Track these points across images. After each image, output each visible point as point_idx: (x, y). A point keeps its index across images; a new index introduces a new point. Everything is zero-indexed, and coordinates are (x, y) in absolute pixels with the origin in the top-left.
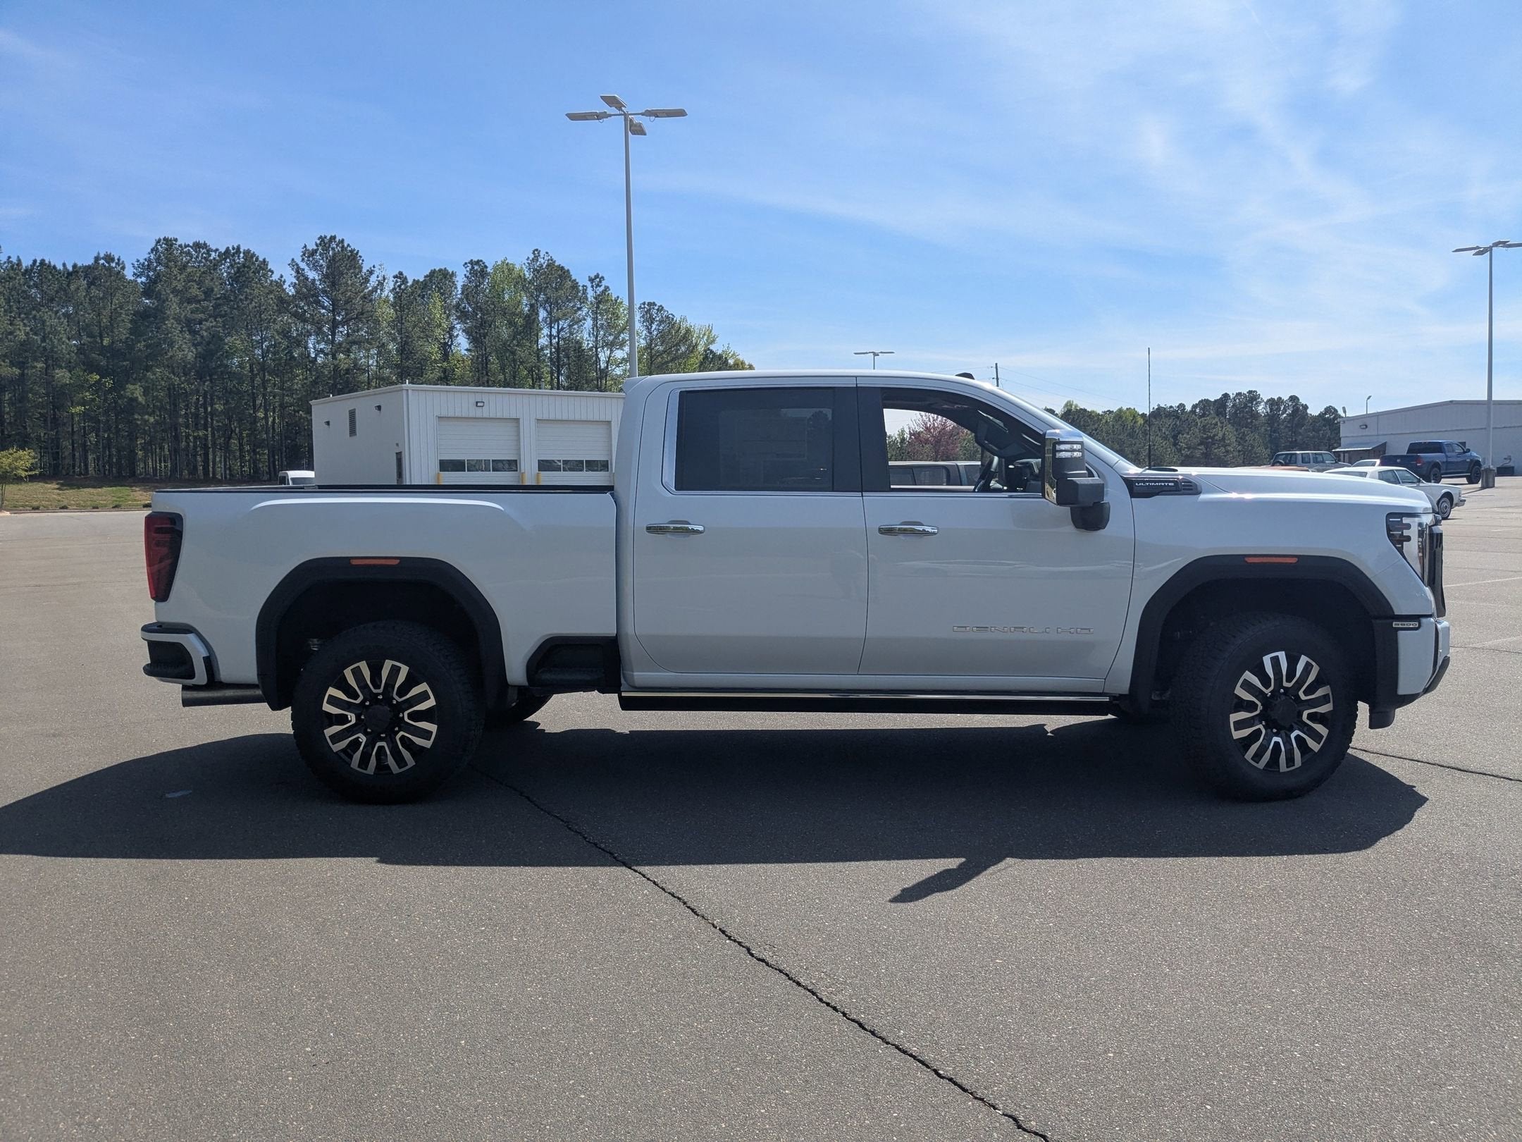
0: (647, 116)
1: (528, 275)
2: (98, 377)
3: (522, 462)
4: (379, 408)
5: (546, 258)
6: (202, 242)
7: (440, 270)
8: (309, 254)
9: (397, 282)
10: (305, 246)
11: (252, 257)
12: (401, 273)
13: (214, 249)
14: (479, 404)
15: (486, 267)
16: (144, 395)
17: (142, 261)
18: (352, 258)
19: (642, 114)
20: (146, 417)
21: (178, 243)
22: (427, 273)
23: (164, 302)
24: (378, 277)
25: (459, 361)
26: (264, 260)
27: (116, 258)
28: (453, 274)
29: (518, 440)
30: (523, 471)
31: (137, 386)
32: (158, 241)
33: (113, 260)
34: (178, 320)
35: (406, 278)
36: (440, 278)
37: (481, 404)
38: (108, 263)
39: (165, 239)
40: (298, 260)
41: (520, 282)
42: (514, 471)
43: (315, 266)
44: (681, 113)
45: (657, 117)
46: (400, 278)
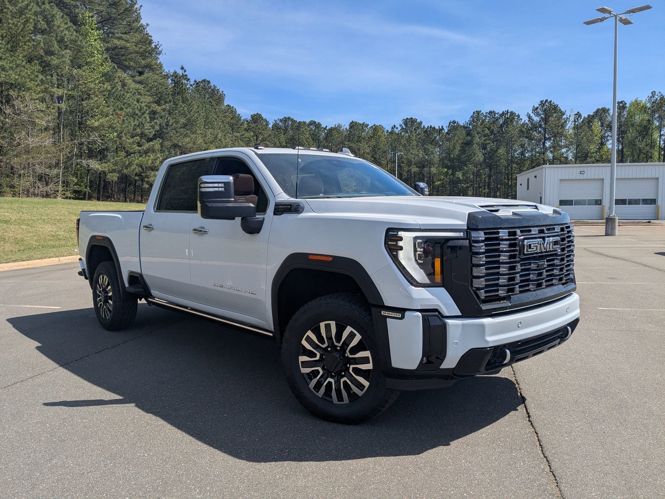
0: (628, 13)
1: (649, 105)
2: (446, 170)
3: (604, 200)
4: (536, 177)
5: (659, 95)
6: (492, 110)
7: (602, 109)
8: (535, 109)
9: (576, 117)
10: (534, 106)
11: (513, 114)
12: (578, 113)
13: (497, 113)
14: (582, 173)
15: (626, 104)
16: (462, 176)
17: (467, 122)
18: (555, 108)
19: (625, 13)
20: (463, 185)
21: (482, 112)
22: (595, 110)
23: (473, 137)
24: (567, 116)
25: (605, 152)
26: (518, 115)
27: (457, 121)
28: (608, 110)
29: (603, 190)
30: (604, 205)
31: (460, 173)
32: (474, 113)
33: (455, 122)
34: (478, 144)
35: (580, 115)
36: (601, 113)
37: (583, 173)
38: (454, 124)
39: (477, 111)
40: (530, 112)
41: (644, 109)
42: (599, 205)
43: (538, 115)
44: (648, 7)
45: (634, 12)
46: (578, 115)
